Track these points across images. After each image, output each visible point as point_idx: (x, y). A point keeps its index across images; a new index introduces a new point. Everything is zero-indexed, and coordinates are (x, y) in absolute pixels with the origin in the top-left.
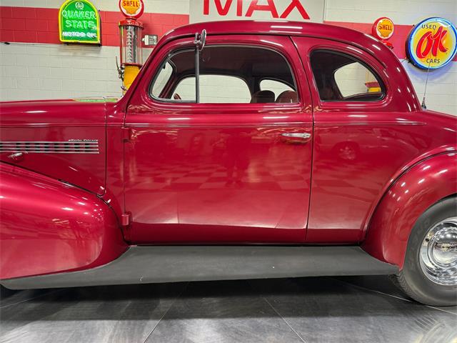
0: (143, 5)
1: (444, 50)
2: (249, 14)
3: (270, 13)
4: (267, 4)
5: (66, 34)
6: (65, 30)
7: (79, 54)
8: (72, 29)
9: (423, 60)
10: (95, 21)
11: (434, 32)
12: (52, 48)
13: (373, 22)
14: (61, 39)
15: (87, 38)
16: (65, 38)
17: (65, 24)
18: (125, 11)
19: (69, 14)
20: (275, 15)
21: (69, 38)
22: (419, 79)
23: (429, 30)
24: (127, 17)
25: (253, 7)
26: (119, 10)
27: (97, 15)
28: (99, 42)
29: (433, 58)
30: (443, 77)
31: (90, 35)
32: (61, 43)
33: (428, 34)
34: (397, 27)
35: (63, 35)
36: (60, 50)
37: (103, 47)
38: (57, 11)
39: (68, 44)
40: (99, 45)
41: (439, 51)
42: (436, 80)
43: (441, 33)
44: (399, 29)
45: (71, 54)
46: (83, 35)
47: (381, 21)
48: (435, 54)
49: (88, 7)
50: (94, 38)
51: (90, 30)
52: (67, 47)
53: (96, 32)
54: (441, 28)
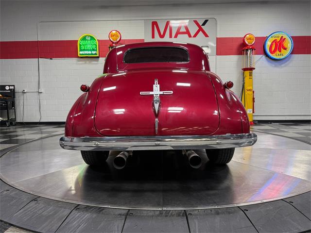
0: (121, 36)
1: (285, 49)
2: (176, 36)
3: (187, 35)
4: (185, 31)
5: (81, 53)
6: (81, 50)
7: (88, 62)
8: (84, 50)
9: (274, 54)
10: (96, 45)
11: (278, 39)
12: (74, 60)
13: (243, 36)
14: (79, 55)
15: (92, 54)
16: (81, 54)
17: (80, 48)
18: (112, 40)
19: (83, 43)
20: (190, 36)
21: (83, 54)
22: (273, 65)
23: (275, 38)
24: (113, 43)
25: (178, 33)
26: (108, 39)
27: (97, 42)
28: (98, 55)
29: (280, 53)
30: (286, 64)
31: (94, 52)
32: (78, 57)
33: (275, 41)
34: (256, 38)
35: (80, 53)
36: (78, 61)
37: (100, 58)
38: (77, 41)
39: (82, 57)
40: (98, 57)
41: (282, 49)
42: (283, 65)
43: (283, 40)
44: (258, 39)
45: (84, 63)
46: (90, 52)
47: (248, 36)
48: (280, 51)
49: (92, 38)
50: (96, 54)
51: (94, 50)
52: (82, 59)
53: (96, 50)
54: (282, 37)
